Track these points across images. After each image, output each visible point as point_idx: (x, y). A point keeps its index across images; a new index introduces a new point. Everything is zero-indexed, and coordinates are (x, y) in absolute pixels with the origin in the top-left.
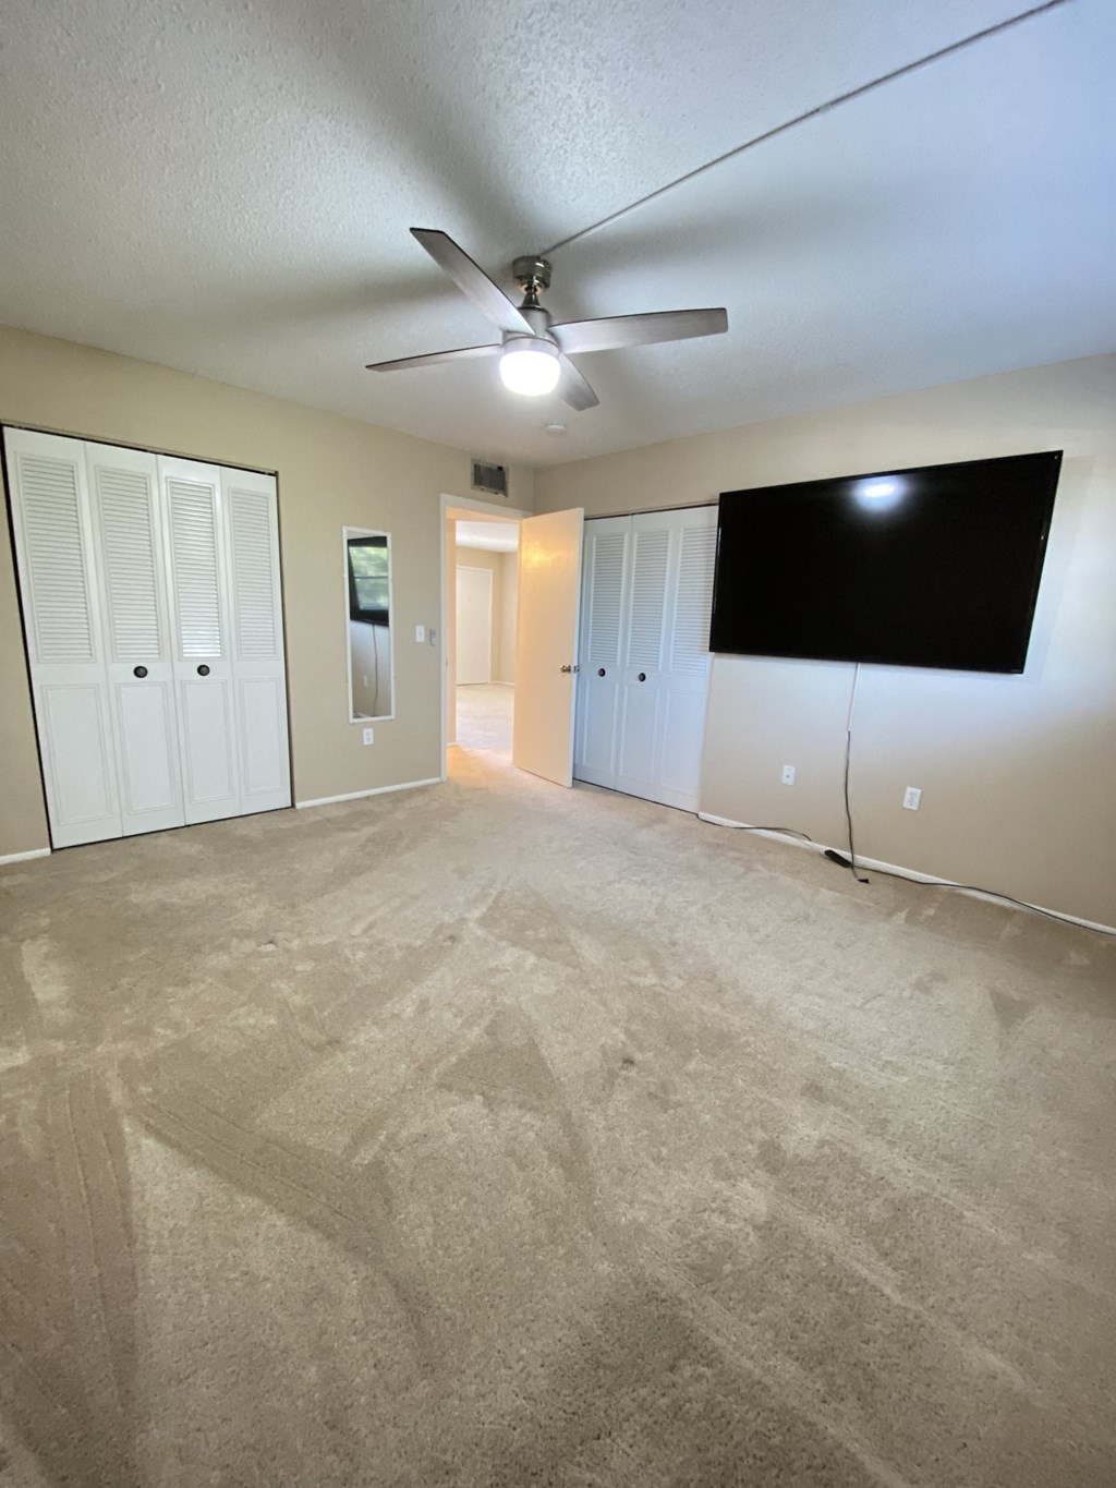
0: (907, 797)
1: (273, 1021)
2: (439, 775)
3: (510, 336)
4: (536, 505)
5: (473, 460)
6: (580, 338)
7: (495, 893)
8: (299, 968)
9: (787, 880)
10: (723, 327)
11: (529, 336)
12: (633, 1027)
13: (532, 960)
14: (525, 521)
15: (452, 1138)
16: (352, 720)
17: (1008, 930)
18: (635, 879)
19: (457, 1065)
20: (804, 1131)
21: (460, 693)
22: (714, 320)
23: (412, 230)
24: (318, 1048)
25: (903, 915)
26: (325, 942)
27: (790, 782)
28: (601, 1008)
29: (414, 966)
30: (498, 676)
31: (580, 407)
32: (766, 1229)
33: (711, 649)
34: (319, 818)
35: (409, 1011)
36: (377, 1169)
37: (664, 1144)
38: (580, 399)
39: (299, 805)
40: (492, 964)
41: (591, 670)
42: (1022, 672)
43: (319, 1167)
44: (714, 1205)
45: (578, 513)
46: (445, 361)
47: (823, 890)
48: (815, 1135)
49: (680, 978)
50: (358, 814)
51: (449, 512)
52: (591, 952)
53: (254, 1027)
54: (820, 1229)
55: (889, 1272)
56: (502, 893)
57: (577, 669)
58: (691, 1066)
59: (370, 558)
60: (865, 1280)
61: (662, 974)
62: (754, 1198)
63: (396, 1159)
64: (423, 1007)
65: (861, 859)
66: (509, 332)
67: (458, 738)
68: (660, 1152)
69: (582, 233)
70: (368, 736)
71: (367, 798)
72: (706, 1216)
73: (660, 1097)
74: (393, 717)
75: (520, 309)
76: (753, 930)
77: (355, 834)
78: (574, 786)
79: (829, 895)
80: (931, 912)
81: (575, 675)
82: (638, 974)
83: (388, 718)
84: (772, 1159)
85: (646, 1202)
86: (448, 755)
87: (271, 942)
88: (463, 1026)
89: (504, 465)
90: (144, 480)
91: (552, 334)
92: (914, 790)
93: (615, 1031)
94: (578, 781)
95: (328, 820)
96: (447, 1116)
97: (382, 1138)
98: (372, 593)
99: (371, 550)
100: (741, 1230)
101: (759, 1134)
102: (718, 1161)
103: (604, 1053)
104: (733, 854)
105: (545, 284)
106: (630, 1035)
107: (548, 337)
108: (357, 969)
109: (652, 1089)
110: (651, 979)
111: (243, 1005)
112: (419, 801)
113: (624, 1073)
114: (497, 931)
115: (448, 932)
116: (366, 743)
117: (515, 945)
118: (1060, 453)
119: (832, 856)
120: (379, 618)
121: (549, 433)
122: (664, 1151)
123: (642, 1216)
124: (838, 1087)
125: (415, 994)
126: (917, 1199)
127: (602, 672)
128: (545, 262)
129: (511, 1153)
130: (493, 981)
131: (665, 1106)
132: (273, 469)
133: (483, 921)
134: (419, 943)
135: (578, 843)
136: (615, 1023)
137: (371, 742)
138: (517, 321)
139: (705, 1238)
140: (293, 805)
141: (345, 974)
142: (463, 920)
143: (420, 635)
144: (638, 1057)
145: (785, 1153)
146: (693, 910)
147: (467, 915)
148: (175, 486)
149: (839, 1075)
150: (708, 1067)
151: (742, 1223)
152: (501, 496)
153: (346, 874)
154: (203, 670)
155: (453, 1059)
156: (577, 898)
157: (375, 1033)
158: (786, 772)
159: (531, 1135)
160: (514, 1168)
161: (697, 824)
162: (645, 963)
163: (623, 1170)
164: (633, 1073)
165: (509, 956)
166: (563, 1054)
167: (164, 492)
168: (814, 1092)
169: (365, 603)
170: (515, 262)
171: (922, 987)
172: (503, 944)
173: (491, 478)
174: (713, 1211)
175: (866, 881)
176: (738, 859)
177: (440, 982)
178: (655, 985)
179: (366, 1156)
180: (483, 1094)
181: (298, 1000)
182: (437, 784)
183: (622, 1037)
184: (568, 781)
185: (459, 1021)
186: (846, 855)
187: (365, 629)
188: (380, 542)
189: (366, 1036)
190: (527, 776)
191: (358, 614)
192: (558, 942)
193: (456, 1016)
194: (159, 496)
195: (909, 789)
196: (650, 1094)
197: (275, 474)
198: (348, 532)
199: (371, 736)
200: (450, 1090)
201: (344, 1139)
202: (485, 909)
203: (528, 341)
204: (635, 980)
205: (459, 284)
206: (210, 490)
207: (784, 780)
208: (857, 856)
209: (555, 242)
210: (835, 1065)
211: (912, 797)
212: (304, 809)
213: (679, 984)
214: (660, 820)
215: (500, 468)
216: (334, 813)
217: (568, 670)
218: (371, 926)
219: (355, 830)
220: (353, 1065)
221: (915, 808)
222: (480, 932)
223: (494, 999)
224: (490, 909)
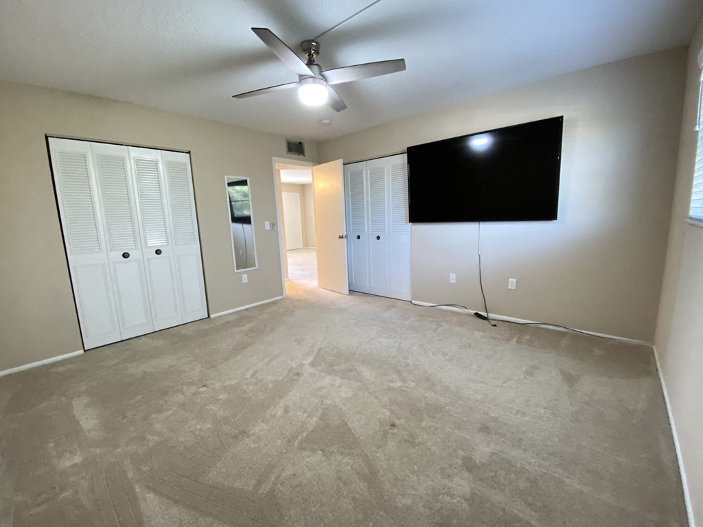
0: (510, 283)
1: (209, 426)
2: (282, 294)
3: (302, 78)
4: (319, 159)
5: (286, 140)
6: (336, 77)
7: (316, 350)
8: (220, 398)
9: (458, 329)
10: (404, 68)
11: (312, 77)
12: (393, 408)
13: (339, 381)
14: (315, 167)
15: (308, 475)
16: (236, 271)
17: (565, 342)
18: (385, 335)
19: (307, 437)
20: (483, 449)
21: (289, 254)
22: (398, 65)
23: (252, 29)
24: (235, 437)
25: (515, 340)
26: (233, 383)
27: (454, 281)
28: (376, 400)
29: (280, 390)
30: (306, 244)
31: (338, 110)
32: (471, 499)
33: (410, 222)
34: (223, 322)
35: (279, 413)
36: (271, 494)
37: (415, 464)
38: (338, 106)
39: (212, 316)
40: (319, 385)
41: (352, 236)
42: (556, 219)
43: (242, 498)
44: (444, 491)
45: (340, 162)
46: (270, 92)
47: (476, 332)
48: (488, 450)
49: (413, 381)
50: (242, 318)
51: (277, 166)
52: (367, 373)
53: (201, 430)
54: (497, 497)
55: (533, 513)
56: (320, 350)
57: (346, 237)
58: (424, 424)
59: (238, 192)
60: (522, 519)
61: (404, 381)
62: (462, 485)
63: (281, 489)
64: (286, 410)
65: (491, 316)
66: (302, 76)
67: (290, 276)
68: (414, 468)
69: (334, 27)
70: (245, 278)
71: (247, 310)
72: (440, 497)
73: (411, 441)
74: (257, 267)
75: (307, 65)
76: (445, 354)
77: (242, 328)
78: (350, 294)
79: (478, 334)
80: (528, 337)
81: (345, 240)
82: (392, 382)
83: (254, 268)
84: (469, 466)
85: (409, 494)
86: (286, 285)
87: (205, 386)
88: (308, 417)
89: (302, 141)
90: (122, 160)
91: (323, 76)
92: (513, 280)
93: (384, 411)
94: (351, 291)
95: (228, 322)
96: (305, 463)
97: (273, 479)
98: (241, 209)
99: (238, 188)
100: (459, 502)
101: (461, 453)
102: (442, 469)
103: (381, 423)
104: (431, 319)
105: (317, 52)
106: (392, 412)
107: (321, 77)
108: (250, 395)
109: (406, 437)
110: (398, 384)
111: (194, 419)
112: (274, 308)
113: (391, 431)
114: (319, 368)
115: (295, 372)
116: (244, 282)
117: (329, 374)
118: (562, 117)
119: (478, 315)
120: (246, 220)
121: (323, 124)
122: (416, 467)
123: (408, 501)
124: (496, 426)
125: (282, 403)
126: (541, 476)
127: (359, 237)
128: (316, 43)
129: (339, 478)
130: (320, 394)
131: (413, 445)
132: (187, 150)
133: (312, 364)
134: (281, 378)
135: (355, 321)
136: (384, 407)
137: (247, 281)
138: (306, 70)
139: (442, 508)
140: (209, 317)
141: (244, 398)
142: (302, 365)
143: (267, 226)
144: (397, 422)
145: (475, 461)
146: (415, 348)
147: (303, 362)
148: (138, 161)
149: (495, 419)
150: (432, 423)
151: (459, 498)
152: (302, 156)
153: (240, 348)
154: (158, 252)
155: (305, 434)
156: (357, 348)
157: (264, 426)
158: (451, 277)
159: (349, 467)
160: (341, 485)
161: (412, 306)
162: (395, 376)
163: (397, 479)
164: (396, 431)
165: (327, 380)
166: (359, 425)
167: (133, 165)
168: (485, 429)
169: (237, 214)
170: (302, 43)
171: (529, 373)
172: (323, 374)
173: (296, 148)
174: (444, 494)
175: (495, 326)
176: (433, 321)
177: (294, 396)
178: (401, 386)
179: (265, 488)
180: (322, 450)
181: (221, 413)
182: (281, 299)
183: (388, 413)
184: (347, 292)
185: (306, 415)
186: (484, 314)
187: (239, 226)
188: (244, 183)
189: (259, 428)
190: (326, 291)
191: (236, 220)
192: (351, 370)
193: (303, 413)
194: (131, 167)
195: (510, 280)
196: (405, 440)
197: (189, 152)
198: (228, 178)
199: (246, 278)
200: (305, 450)
201: (253, 482)
202: (312, 358)
203: (311, 79)
204: (391, 385)
205: (277, 54)
206: (156, 163)
207: (451, 281)
208: (489, 314)
209: (320, 33)
210: (493, 415)
211: (512, 283)
212: (214, 318)
213: (413, 384)
214: (394, 306)
215: (300, 143)
216: (232, 318)
217: (341, 237)
218: (256, 372)
219: (243, 326)
220: (253, 443)
221: (514, 288)
222: (311, 370)
223: (322, 402)
224: (315, 357)
